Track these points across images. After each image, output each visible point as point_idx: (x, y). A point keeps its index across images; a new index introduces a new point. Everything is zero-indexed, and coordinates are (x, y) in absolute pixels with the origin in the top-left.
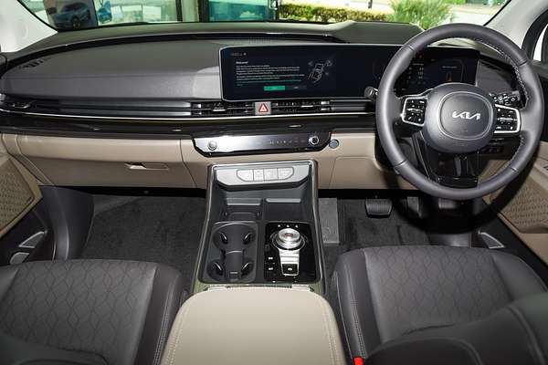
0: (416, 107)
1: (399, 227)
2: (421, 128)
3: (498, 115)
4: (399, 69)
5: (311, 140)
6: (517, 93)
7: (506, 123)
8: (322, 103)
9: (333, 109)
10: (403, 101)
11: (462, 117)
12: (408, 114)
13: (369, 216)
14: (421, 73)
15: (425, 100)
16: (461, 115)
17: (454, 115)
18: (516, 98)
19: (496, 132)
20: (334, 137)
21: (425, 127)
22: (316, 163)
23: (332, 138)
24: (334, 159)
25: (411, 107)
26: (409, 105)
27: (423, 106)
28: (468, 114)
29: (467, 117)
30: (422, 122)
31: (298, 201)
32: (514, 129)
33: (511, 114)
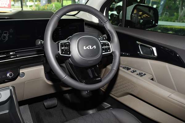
0: (65, 47)
1: (62, 110)
2: (70, 57)
3: (102, 45)
4: (53, 28)
5: (8, 75)
6: (105, 35)
7: (106, 49)
8: (11, 53)
9: (17, 56)
10: (58, 44)
11: (88, 48)
12: (62, 50)
13: (47, 109)
14: (60, 32)
15: (69, 43)
16: (87, 48)
17: (85, 48)
18: (106, 38)
19: (103, 54)
20: (21, 71)
21: (72, 56)
22: (14, 87)
23: (20, 72)
24: (23, 83)
25: (63, 47)
26: (62, 46)
27: (69, 45)
28: (90, 46)
29: (91, 48)
30: (70, 54)
31: (7, 111)
32: (110, 51)
33: (107, 44)
